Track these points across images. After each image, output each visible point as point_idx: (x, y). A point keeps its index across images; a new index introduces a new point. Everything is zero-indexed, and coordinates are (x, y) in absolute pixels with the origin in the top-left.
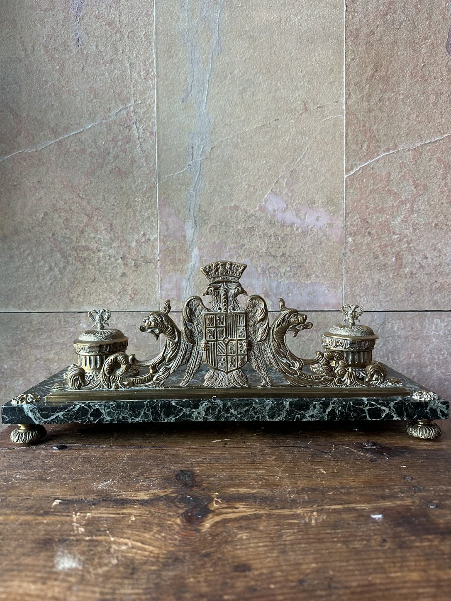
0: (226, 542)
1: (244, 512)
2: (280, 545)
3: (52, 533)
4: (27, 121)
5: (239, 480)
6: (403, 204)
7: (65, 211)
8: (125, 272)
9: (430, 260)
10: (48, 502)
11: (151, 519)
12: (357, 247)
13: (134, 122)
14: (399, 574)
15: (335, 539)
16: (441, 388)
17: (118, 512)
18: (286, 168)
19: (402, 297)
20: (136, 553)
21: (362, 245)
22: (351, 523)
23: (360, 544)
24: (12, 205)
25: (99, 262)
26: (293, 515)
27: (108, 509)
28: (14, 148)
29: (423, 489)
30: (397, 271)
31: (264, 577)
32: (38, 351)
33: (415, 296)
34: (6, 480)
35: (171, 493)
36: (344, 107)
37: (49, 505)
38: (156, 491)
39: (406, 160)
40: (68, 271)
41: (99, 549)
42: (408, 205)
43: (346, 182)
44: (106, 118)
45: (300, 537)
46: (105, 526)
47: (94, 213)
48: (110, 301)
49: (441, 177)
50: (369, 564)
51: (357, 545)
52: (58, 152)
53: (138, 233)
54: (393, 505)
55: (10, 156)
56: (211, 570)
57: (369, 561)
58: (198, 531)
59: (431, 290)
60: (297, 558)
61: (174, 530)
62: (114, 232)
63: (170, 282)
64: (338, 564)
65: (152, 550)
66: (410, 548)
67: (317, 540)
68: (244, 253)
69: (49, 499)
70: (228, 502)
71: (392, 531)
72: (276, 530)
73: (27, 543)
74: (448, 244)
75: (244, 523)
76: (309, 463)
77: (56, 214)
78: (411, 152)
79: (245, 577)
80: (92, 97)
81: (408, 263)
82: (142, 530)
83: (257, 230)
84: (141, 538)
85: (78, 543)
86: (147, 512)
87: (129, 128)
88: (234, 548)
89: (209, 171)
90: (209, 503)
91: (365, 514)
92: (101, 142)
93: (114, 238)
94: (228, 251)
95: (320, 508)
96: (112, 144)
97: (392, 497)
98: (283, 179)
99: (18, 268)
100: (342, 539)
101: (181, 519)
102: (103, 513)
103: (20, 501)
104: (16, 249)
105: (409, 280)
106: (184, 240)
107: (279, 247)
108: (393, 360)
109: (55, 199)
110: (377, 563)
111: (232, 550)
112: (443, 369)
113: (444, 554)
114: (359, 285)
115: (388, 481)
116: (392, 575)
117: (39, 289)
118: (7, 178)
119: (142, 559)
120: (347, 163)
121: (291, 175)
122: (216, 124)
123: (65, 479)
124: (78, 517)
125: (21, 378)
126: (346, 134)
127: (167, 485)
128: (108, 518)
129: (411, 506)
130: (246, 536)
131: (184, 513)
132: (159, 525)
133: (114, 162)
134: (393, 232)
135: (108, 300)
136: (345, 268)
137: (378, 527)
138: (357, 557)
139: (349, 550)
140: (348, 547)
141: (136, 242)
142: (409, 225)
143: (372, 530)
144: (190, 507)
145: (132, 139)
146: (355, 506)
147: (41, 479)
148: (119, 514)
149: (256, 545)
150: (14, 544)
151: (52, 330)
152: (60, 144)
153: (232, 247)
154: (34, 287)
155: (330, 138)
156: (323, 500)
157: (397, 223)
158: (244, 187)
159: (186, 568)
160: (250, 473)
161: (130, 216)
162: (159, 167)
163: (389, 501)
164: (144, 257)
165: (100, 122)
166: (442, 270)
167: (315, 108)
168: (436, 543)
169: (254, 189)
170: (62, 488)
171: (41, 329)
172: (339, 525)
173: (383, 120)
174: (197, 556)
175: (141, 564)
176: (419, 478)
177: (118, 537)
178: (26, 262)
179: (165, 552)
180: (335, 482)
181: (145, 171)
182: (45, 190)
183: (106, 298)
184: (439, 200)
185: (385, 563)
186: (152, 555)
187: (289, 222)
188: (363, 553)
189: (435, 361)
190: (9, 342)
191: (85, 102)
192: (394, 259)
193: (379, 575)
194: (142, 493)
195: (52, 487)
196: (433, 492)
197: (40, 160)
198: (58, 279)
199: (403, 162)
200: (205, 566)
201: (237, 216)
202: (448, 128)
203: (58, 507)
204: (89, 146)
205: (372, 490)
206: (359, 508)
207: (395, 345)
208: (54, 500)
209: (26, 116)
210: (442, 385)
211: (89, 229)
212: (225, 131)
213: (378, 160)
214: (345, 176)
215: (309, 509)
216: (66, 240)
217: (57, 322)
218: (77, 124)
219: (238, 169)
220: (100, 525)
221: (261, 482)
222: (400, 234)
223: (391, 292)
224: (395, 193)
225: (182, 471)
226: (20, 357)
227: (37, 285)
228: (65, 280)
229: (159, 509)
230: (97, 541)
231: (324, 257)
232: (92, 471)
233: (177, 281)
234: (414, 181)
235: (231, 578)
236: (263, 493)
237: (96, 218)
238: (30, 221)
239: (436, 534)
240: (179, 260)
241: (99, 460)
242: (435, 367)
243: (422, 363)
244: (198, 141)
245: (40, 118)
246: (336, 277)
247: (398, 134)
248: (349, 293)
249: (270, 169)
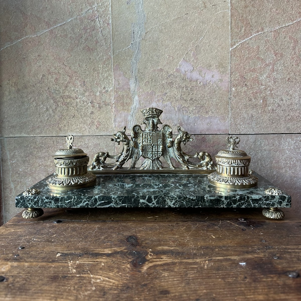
0: (156, 278)
1: (166, 261)
2: (186, 279)
3: (58, 273)
4: (31, 18)
5: (163, 242)
6: (267, 66)
7: (55, 74)
8: (93, 111)
9: (284, 101)
10: (54, 255)
11: (113, 265)
12: (238, 94)
13: (97, 17)
14: (252, 296)
15: (218, 277)
16: (292, 182)
17: (94, 261)
18: (193, 45)
19: (267, 125)
20: (105, 284)
21: (241, 93)
22: (228, 267)
23: (232, 280)
24: (22, 70)
25: (77, 105)
26: (194, 262)
27: (88, 259)
28: (23, 35)
29: (272, 248)
30: (264, 108)
31: (177, 297)
32: (40, 160)
33: (275, 124)
34: (28, 242)
35: (124, 250)
36: (230, 5)
37: (54, 257)
38: (115, 248)
39: (269, 38)
40: (58, 111)
41: (85, 281)
42: (271, 67)
43: (231, 53)
44: (79, 15)
45: (198, 275)
46: (87, 268)
47: (74, 75)
48: (84, 129)
49: (292, 48)
50: (235, 291)
51: (230, 280)
52: (50, 36)
53: (101, 87)
54: (253, 257)
55: (21, 40)
56: (147, 293)
57: (236, 289)
58: (140, 272)
59: (286, 120)
60: (196, 287)
61: (126, 271)
62: (86, 86)
63: (120, 117)
64: (219, 290)
65: (115, 282)
66: (260, 282)
67: (207, 277)
68: (167, 98)
69: (54, 253)
70: (157, 255)
71: (251, 272)
72: (184, 271)
73: (44, 278)
74: (296, 91)
75: (166, 267)
76: (205, 232)
77: (50, 76)
78: (272, 32)
79: (166, 297)
80: (71, 2)
81: (271, 103)
82: (108, 271)
83: (174, 84)
84: (108, 276)
85: (73, 278)
86: (111, 261)
87: (94, 21)
88: (160, 281)
89: (144, 47)
90: (146, 256)
91: (236, 262)
92: (77, 30)
93: (86, 90)
94: (156, 97)
95: (210, 259)
96: (84, 31)
97: (253, 252)
98: (191, 52)
99: (27, 110)
100: (221, 277)
101: (130, 265)
102: (85, 261)
103: (38, 254)
104: (25, 98)
105: (271, 114)
106: (129, 91)
107: (189, 94)
108: (261, 165)
109: (49, 66)
110: (240, 290)
111: (159, 282)
112: (293, 170)
113: (279, 285)
114: (239, 118)
115: (251, 243)
116: (249, 297)
117: (40, 122)
118: (19, 53)
119: (109, 287)
120: (231, 40)
121: (196, 49)
122: (148, 17)
123: (62, 241)
124: (71, 263)
125: (30, 177)
126: (231, 22)
127: (121, 244)
128: (88, 264)
129: (263, 257)
130: (167, 275)
131: (132, 261)
132: (117, 268)
133: (85, 43)
134: (261, 84)
135: (82, 128)
136: (231, 107)
137: (242, 270)
138: (230, 287)
139: (225, 283)
140: (225, 281)
141: (100, 92)
142: (271, 79)
143: (239, 272)
144: (135, 258)
145: (96, 28)
146: (230, 257)
147: (48, 241)
148: (94, 262)
149: (173, 280)
150: (37, 278)
151: (49, 147)
152: (51, 32)
153: (159, 95)
154: (37, 121)
155: (221, 25)
156: (212, 254)
157: (263, 78)
158: (166, 57)
159: (134, 292)
160: (170, 237)
161: (96, 77)
162: (113, 45)
163: (250, 255)
164: (104, 102)
165: (76, 18)
166: (293, 108)
167: (211, 6)
168: (275, 279)
169: (172, 58)
170: (61, 246)
171: (42, 147)
172: (220, 269)
173: (255, 13)
174: (140, 285)
175: (109, 290)
176: (270, 241)
177: (95, 275)
178: (32, 106)
179: (121, 283)
180: (220, 243)
181: (105, 48)
182: (43, 61)
183: (81, 127)
184: (291, 63)
185: (245, 290)
186: (114, 285)
187: (194, 79)
188: (233, 284)
189: (288, 165)
190: (22, 155)
191: (66, 5)
192: (262, 101)
193: (241, 297)
194: (108, 250)
195: (55, 246)
196: (277, 250)
197: (39, 42)
198: (52, 116)
199: (267, 40)
200: (144, 291)
201: (162, 76)
202: (296, 17)
203: (60, 258)
204: (69, 33)
205: (241, 248)
206: (233, 259)
207: (262, 156)
208: (57, 254)
209: (30, 15)
210: (292, 180)
211: (70, 85)
212: (154, 22)
213: (251, 39)
214: (230, 49)
215: (203, 259)
216: (57, 92)
217: (52, 142)
218: (62, 19)
219: (163, 46)
220: (84, 268)
221: (176, 243)
222: (265, 85)
223: (260, 122)
224: (262, 59)
225: (130, 236)
226: (29, 164)
227: (39, 120)
228: (56, 117)
229: (118, 259)
230: (83, 277)
231: (217, 100)
232: (77, 236)
233: (125, 116)
234: (274, 51)
235: (159, 298)
236: (177, 250)
237: (75, 78)
238: (34, 80)
239: (275, 274)
240: (126, 103)
241: (81, 229)
242: (288, 169)
243: (280, 166)
244: (137, 29)
245: (39, 16)
246: (225, 113)
247: (264, 22)
248: (233, 123)
249: (183, 45)
